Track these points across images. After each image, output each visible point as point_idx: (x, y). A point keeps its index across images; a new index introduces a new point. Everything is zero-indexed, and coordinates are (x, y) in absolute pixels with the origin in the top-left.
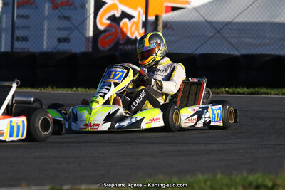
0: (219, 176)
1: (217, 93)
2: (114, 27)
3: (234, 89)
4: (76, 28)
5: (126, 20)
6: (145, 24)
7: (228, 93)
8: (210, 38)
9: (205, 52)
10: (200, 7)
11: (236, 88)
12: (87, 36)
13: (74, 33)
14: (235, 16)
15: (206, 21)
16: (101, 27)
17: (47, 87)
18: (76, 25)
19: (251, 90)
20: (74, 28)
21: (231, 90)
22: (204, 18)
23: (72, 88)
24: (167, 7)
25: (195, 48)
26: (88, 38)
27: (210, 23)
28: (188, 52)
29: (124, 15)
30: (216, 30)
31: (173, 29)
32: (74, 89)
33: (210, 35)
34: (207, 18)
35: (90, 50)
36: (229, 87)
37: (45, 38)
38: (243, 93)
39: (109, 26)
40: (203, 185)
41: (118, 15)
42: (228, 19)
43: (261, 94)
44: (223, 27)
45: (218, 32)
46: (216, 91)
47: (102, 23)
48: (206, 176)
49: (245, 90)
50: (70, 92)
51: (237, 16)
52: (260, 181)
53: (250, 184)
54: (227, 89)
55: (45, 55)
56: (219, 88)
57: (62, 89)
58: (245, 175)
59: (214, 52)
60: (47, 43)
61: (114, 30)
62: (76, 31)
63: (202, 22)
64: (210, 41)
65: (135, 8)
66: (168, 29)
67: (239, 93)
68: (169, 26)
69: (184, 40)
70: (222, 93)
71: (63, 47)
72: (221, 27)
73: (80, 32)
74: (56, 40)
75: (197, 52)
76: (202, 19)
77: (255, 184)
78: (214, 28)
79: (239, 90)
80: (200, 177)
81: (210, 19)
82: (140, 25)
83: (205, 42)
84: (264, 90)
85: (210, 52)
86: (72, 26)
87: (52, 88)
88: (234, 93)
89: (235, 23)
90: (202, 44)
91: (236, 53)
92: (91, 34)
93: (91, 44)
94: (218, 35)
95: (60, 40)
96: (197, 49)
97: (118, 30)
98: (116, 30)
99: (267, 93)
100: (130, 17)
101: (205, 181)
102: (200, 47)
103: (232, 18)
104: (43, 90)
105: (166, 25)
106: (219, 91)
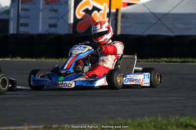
0: (160, 119)
1: (159, 62)
2: (88, 17)
3: (170, 59)
4: (62, 17)
5: (96, 12)
6: (109, 15)
7: (166, 61)
8: (154, 24)
9: (150, 34)
10: (147, 3)
11: (172, 58)
12: (69, 23)
13: (60, 21)
14: (171, 9)
15: (151, 13)
16: (79, 17)
17: (42, 57)
18: (62, 16)
19: (182, 60)
20: (60, 17)
21: (168, 60)
22: (149, 10)
23: (59, 58)
24: (124, 3)
25: (143, 31)
26: (70, 25)
27: (154, 15)
28: (139, 34)
29: (95, 8)
30: (158, 18)
31: (128, 18)
32: (60, 59)
33: (154, 22)
34: (151, 10)
35: (71, 32)
36: (167, 58)
37: (40, 24)
38: (177, 62)
39: (84, 16)
40: (148, 124)
41: (90, 8)
42: (166, 11)
43: (189, 62)
44: (163, 17)
45: (160, 20)
46: (158, 60)
47: (79, 14)
48: (151, 119)
49: (178, 60)
50: (57, 61)
51: (173, 9)
52: (188, 122)
53: (181, 124)
54: (165, 59)
55: (40, 36)
56: (159, 58)
57: (51, 59)
58: (177, 117)
59: (157, 34)
60: (42, 28)
61: (87, 19)
62: (62, 19)
63: (148, 13)
64: (154, 26)
65: (102, 4)
66: (125, 18)
67: (174, 62)
68: (125, 16)
69: (136, 26)
70: (162, 62)
71: (53, 30)
72: (161, 17)
73: (65, 21)
74: (48, 26)
75: (145, 34)
76: (148, 11)
77: (184, 124)
78: (157, 17)
79: (174, 60)
80: (147, 119)
81: (154, 11)
83: (151, 27)
84: (191, 60)
85: (153, 34)
86: (59, 16)
87: (45, 58)
88: (170, 62)
89: (171, 14)
90: (148, 29)
91: (172, 34)
92: (72, 21)
93: (71, 29)
94: (160, 22)
95: (50, 26)
96: (143, 33)
97: (91, 19)
98: (89, 19)
99: (193, 62)
100: (99, 10)
101: (150, 122)
102: (146, 30)
103: (169, 11)
104: (39, 60)
105: (123, 15)
106: (160, 60)
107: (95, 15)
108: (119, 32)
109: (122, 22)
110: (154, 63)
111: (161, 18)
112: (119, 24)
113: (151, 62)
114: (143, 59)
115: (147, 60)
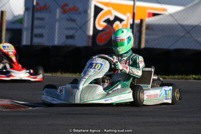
1: (187, 79)
2: (109, 28)
3: (200, 76)
4: (80, 28)
5: (117, 23)
6: (132, 26)
7: (195, 79)
8: (182, 37)
9: (178, 47)
10: (174, 13)
12: (88, 34)
13: (78, 32)
15: (179, 24)
16: (99, 28)
17: (57, 72)
18: (80, 26)
20: (78, 28)
21: (197, 77)
22: (177, 22)
23: (76, 73)
24: (149, 13)
25: (170, 45)
26: (89, 36)
27: (182, 26)
28: (165, 47)
29: (117, 19)
30: (186, 31)
31: (153, 30)
32: (78, 74)
33: (182, 35)
34: (179, 22)
35: (90, 45)
36: (195, 75)
37: (56, 35)
39: (106, 27)
41: (112, 18)
42: (196, 23)
44: (192, 29)
45: (188, 32)
46: (186, 77)
47: (100, 25)
54: (194, 76)
55: (56, 48)
56: (187, 75)
57: (68, 74)
59: (185, 48)
60: (58, 39)
61: (108, 30)
62: (80, 30)
63: (175, 25)
64: (182, 39)
65: (125, 14)
66: (150, 29)
68: (150, 27)
69: (162, 39)
70: (190, 79)
71: (70, 42)
72: (190, 29)
73: (83, 31)
74: (64, 37)
75: (172, 48)
76: (176, 22)
78: (185, 29)
81: (182, 23)
82: (129, 27)
83: (178, 40)
85: (181, 48)
86: (77, 26)
87: (61, 73)
88: (199, 79)
90: (175, 42)
92: (91, 33)
93: (91, 41)
94: (188, 35)
95: (68, 37)
96: (170, 47)
97: (112, 30)
98: (110, 31)
100: (121, 20)
102: (173, 44)
103: (199, 23)
104: (54, 75)
105: (149, 27)
106: (188, 77)
107: (117, 25)
108: (143, 46)
109: (146, 34)
110: (181, 80)
111: (190, 31)
112: (144, 36)
113: (178, 79)
114: (169, 76)
115: (173, 77)
